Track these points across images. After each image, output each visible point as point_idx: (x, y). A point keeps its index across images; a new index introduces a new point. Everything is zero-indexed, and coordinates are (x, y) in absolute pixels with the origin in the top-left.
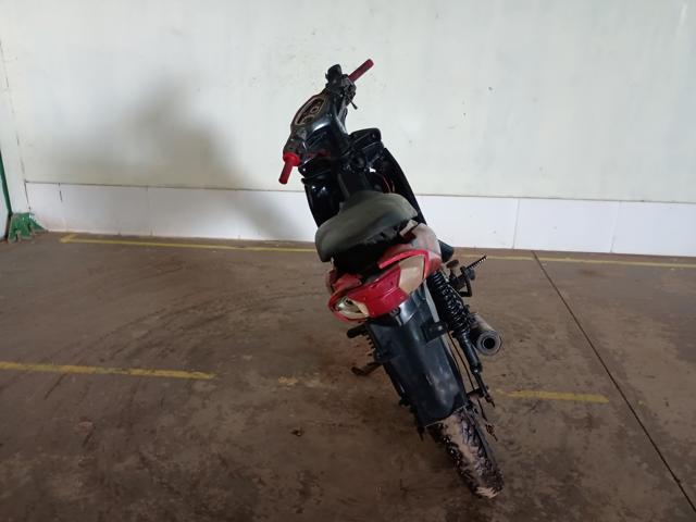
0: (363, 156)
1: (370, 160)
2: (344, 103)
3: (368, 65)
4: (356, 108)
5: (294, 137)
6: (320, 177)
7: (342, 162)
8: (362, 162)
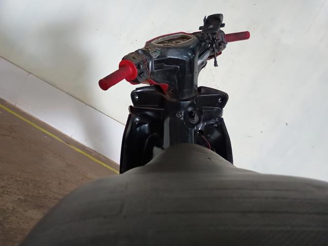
0: (200, 113)
1: (204, 121)
2: (207, 55)
3: (244, 36)
4: (216, 65)
5: (145, 52)
6: (148, 113)
7: (178, 107)
8: (196, 118)
